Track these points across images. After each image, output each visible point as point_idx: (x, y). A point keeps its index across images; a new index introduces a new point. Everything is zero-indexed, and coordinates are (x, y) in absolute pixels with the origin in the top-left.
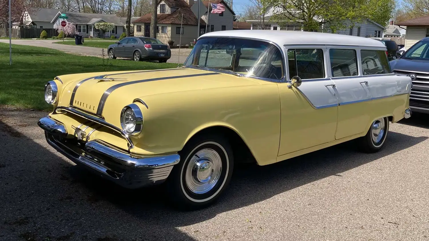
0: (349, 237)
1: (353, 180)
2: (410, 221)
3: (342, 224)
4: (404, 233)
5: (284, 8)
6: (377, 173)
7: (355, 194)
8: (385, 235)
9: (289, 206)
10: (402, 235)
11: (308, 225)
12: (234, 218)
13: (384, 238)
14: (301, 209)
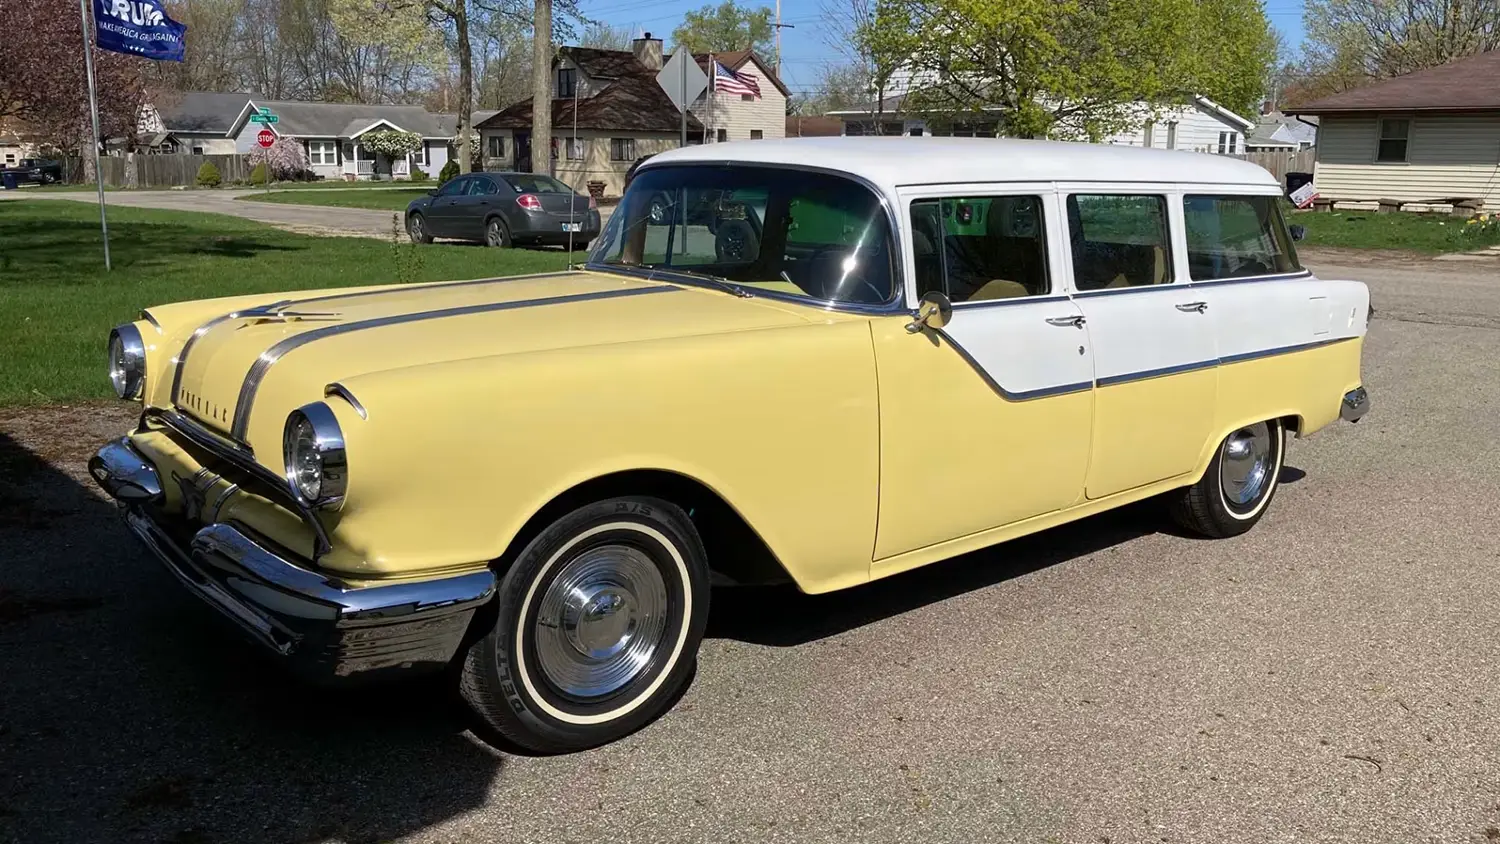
0: (1226, 812)
1: (1210, 613)
2: (1417, 750)
3: (1199, 768)
4: (1403, 790)
5: (944, 69)
6: (1284, 588)
7: (1224, 662)
8: (1343, 801)
9: (1021, 710)
10: (1396, 798)
11: (1090, 775)
12: (848, 759)
13: (1340, 813)
14: (1061, 720)
